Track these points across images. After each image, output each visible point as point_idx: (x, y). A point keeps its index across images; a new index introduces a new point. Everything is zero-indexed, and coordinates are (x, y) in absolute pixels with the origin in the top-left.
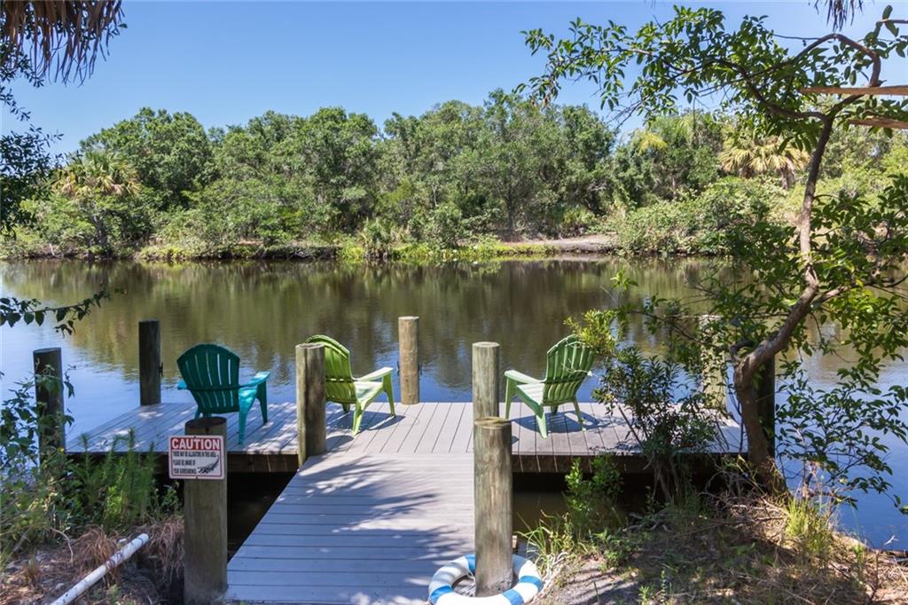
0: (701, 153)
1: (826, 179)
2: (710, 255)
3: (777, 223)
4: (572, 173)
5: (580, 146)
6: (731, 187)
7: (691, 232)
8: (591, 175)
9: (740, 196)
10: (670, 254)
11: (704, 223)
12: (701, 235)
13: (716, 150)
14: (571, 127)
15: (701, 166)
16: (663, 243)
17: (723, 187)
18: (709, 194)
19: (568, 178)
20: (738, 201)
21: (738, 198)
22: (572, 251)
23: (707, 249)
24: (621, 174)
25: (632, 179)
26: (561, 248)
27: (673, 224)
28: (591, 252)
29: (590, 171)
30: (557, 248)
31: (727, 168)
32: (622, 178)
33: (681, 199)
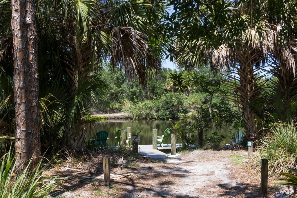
0: (159, 83)
1: (199, 92)
2: (163, 119)
3: (185, 108)
4: (112, 89)
5: (115, 78)
6: (171, 96)
7: (157, 111)
8: (119, 90)
9: (174, 99)
10: (151, 119)
11: (161, 108)
12: (161, 112)
13: (164, 82)
14: (111, 71)
15: (159, 87)
16: (148, 115)
17: (168, 96)
18: (163, 98)
19: (111, 90)
20: (174, 100)
21: (173, 99)
22: (114, 118)
23: (163, 117)
24: (131, 90)
25: (135, 92)
26: (110, 117)
27: (151, 108)
28: (121, 118)
29: (119, 88)
30: (108, 117)
31: (168, 88)
32: (131, 91)
33: (154, 99)
